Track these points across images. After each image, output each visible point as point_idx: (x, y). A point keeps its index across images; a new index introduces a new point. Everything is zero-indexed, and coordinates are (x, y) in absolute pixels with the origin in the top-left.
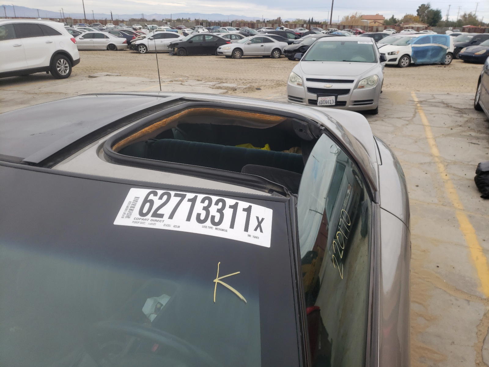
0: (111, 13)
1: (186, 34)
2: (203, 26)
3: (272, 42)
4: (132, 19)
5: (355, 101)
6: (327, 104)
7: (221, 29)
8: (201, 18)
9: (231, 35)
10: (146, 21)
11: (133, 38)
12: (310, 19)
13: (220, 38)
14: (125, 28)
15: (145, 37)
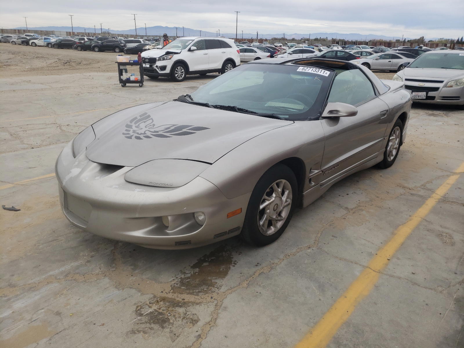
0: (257, 33)
1: (320, 51)
2: (338, 44)
3: (400, 58)
4: (274, 38)
5: (444, 97)
6: (419, 98)
7: (355, 47)
8: (338, 38)
9: (362, 52)
10: (286, 40)
11: (275, 53)
12: (459, 39)
13: (351, 54)
14: (268, 45)
15: (286, 52)
